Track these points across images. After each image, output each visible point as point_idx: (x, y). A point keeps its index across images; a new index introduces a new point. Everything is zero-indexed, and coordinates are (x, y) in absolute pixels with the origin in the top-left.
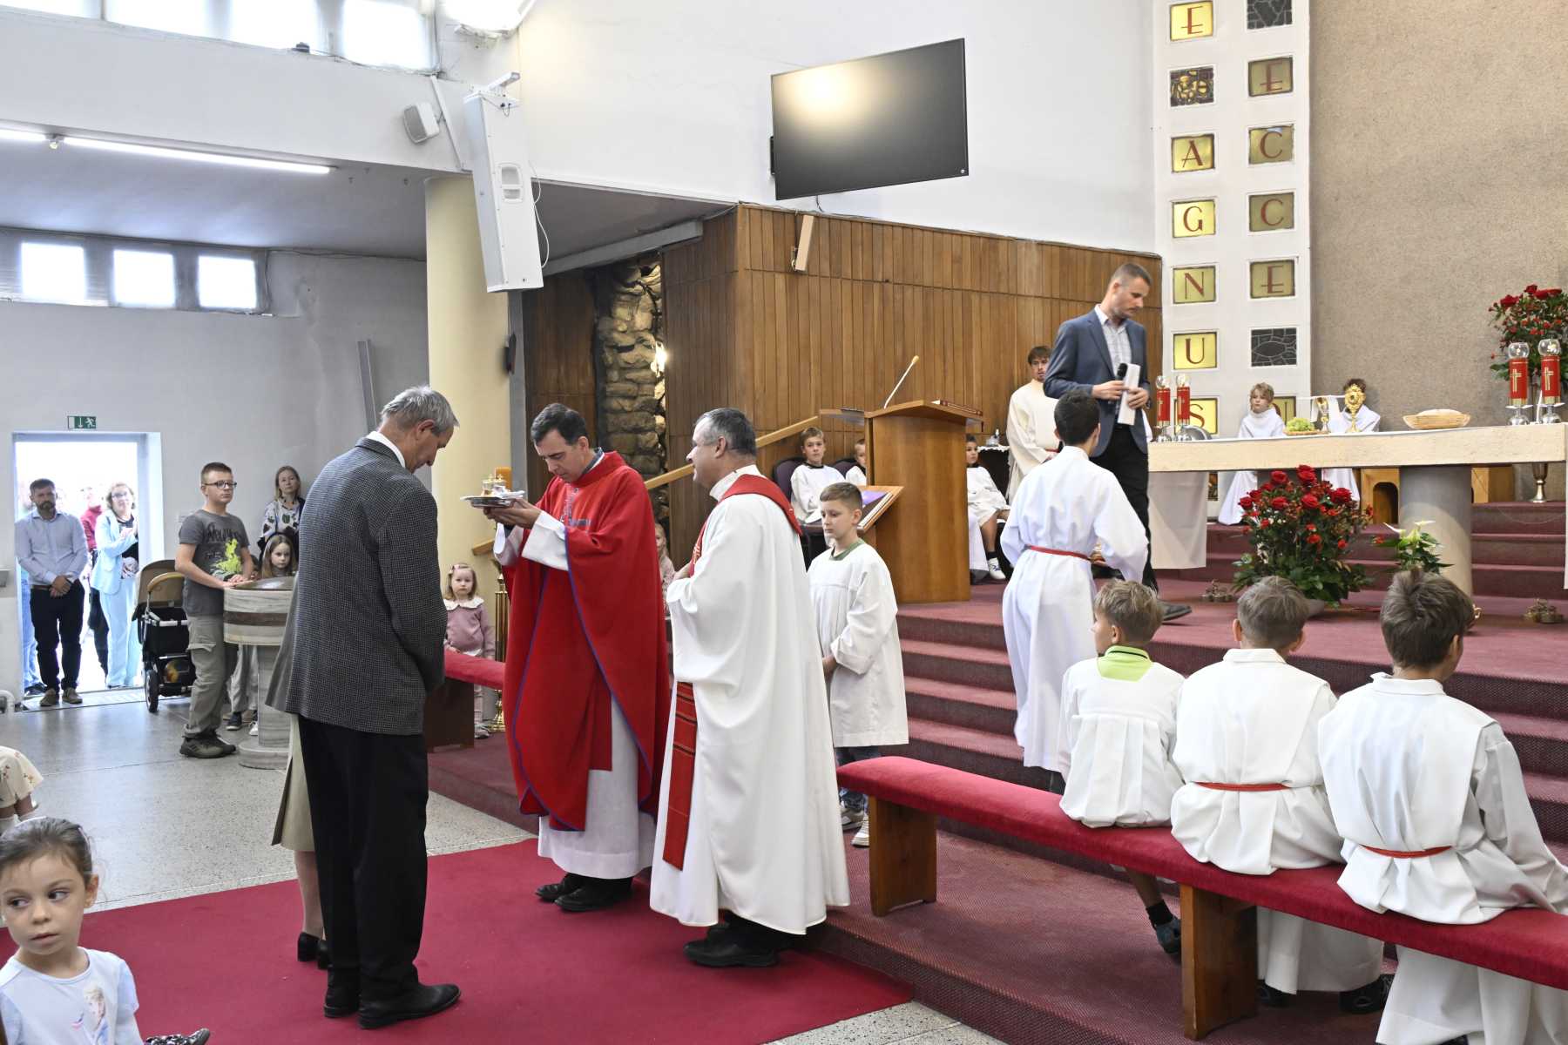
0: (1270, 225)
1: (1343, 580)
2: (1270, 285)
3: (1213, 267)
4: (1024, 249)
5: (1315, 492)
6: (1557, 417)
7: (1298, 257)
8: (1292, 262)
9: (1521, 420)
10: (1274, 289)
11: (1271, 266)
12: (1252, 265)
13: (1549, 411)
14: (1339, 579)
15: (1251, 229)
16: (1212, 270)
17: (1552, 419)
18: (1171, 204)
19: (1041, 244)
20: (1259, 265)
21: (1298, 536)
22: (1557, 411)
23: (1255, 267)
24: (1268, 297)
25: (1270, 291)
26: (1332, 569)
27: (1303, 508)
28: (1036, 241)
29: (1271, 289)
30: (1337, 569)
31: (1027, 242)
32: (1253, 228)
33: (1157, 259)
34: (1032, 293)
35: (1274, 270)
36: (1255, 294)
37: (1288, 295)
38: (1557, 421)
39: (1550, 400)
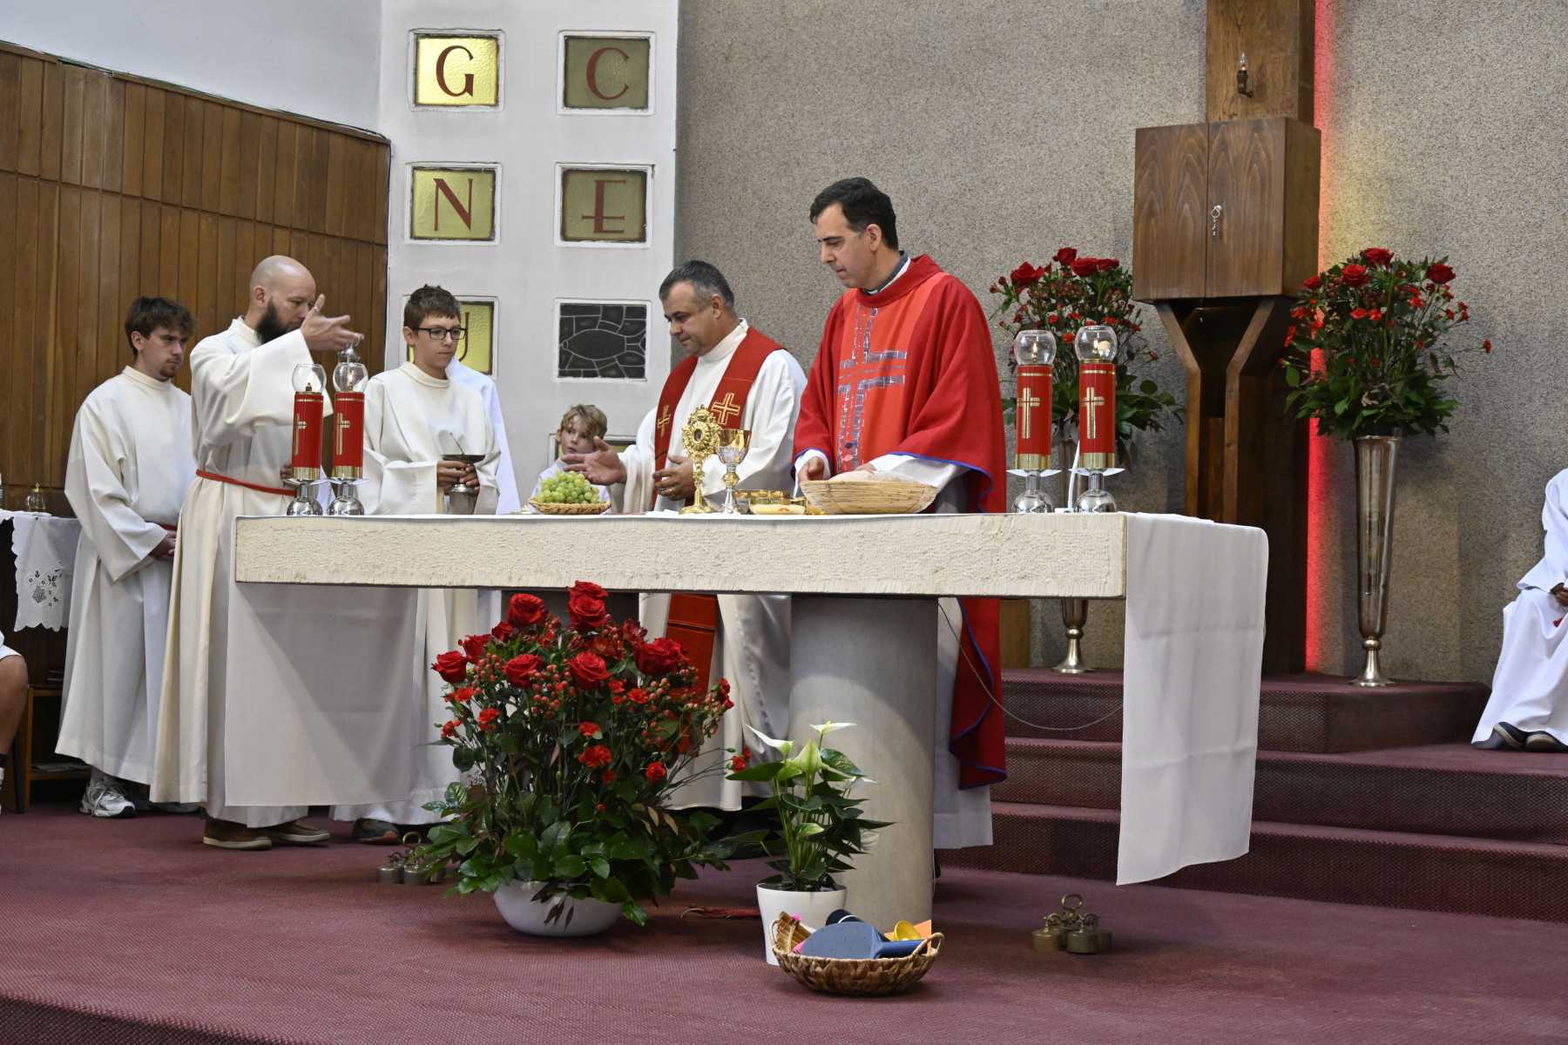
0: (602, 97)
1: (661, 852)
2: (599, 218)
3: (492, 172)
4: (81, 85)
5: (602, 648)
6: (1108, 500)
7: (653, 166)
8: (643, 175)
9: (1036, 504)
10: (607, 225)
11: (604, 179)
12: (567, 174)
13: (1094, 484)
14: (651, 850)
15: (566, 104)
16: (489, 176)
17: (1099, 502)
18: (412, 36)
19: (122, 81)
20: (580, 176)
21: (562, 746)
22: (1108, 485)
23: (572, 178)
24: (593, 240)
25: (599, 228)
26: (635, 828)
27: (572, 684)
28: (110, 72)
29: (601, 226)
30: (648, 825)
31: (91, 74)
32: (570, 101)
33: (383, 144)
34: (97, 182)
35: (608, 189)
36: (570, 234)
37: (632, 241)
38: (1108, 509)
39: (1094, 460)
